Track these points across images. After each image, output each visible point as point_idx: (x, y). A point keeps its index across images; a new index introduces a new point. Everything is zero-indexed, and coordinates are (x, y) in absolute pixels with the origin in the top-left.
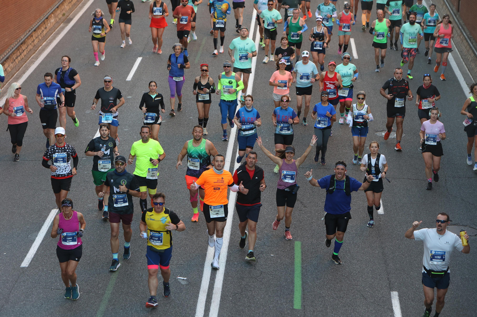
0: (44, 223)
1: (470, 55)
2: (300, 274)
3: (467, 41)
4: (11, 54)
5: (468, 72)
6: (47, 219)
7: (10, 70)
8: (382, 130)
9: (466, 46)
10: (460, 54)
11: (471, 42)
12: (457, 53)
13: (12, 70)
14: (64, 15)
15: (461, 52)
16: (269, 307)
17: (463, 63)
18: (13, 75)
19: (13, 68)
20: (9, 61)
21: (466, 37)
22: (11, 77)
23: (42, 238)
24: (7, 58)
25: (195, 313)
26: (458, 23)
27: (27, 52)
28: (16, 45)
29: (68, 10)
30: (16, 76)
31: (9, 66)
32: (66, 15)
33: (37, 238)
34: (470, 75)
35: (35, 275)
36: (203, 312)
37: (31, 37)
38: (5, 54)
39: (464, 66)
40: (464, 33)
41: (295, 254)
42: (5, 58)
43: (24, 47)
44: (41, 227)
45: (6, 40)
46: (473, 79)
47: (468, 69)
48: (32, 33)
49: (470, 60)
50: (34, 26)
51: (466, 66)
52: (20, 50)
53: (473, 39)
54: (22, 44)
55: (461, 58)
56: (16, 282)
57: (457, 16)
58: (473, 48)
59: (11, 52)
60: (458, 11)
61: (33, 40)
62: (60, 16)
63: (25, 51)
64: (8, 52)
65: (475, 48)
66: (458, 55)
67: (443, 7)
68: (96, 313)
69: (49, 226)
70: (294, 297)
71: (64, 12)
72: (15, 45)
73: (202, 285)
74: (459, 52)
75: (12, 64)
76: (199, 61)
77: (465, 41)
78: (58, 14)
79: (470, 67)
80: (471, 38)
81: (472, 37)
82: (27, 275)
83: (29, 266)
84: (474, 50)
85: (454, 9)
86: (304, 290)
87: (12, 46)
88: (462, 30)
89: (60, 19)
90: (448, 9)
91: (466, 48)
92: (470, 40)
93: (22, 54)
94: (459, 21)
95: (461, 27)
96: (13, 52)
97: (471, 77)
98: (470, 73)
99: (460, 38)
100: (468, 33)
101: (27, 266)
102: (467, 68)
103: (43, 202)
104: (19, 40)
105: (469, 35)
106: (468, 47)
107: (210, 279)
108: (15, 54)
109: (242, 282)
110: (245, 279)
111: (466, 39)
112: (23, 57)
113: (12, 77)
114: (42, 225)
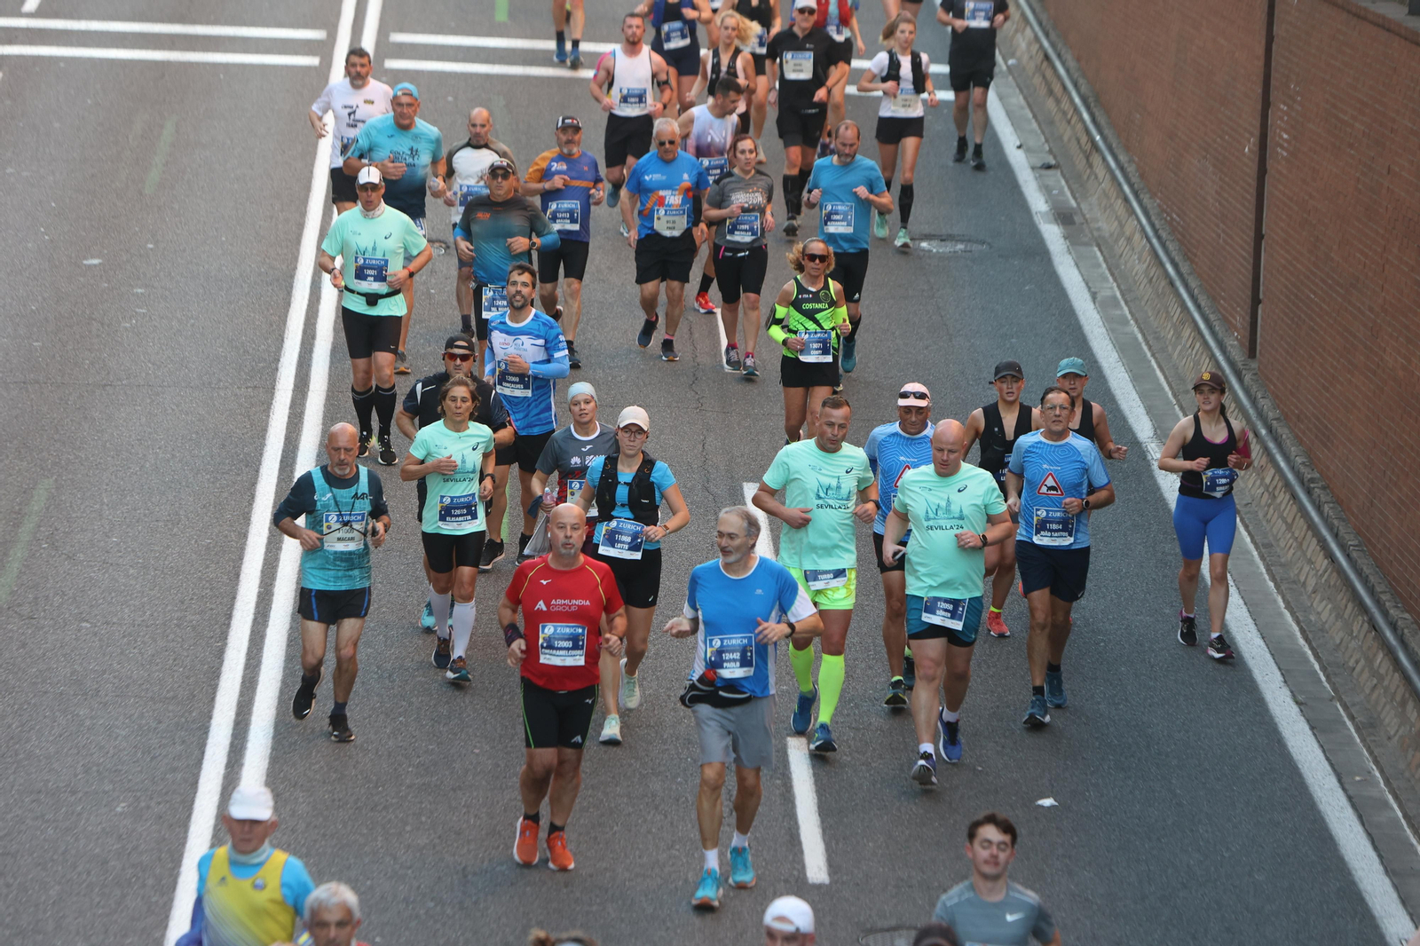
1: (1310, 562)
3: (1294, 496)
5: (1302, 642)
8: (893, 922)
9: (1289, 521)
10: (1262, 558)
11: (1313, 502)
12: (1249, 552)
15: (1268, 546)
17: (1275, 601)
21: (1290, 476)
26: (1251, 411)
34: (1312, 659)
39: (1281, 615)
40: (1279, 458)
46: (1323, 679)
47: (1303, 631)
49: (1310, 589)
51: (1293, 614)
53: (1324, 488)
55: (1267, 577)
57: (1247, 378)
58: (1325, 532)
60: (1252, 353)
65: (1331, 528)
66: (1252, 562)
67: (1178, 336)
74: (1257, 548)
76: (13, 593)
77: (1283, 497)
79: (1313, 618)
80: (1312, 480)
81: (1317, 475)
84: (1329, 538)
85: (1232, 343)
88: (1271, 445)
90: (1205, 343)
91: (1289, 527)
92: (1309, 492)
94: (1254, 401)
95: (1263, 432)
97: (1317, 667)
98: (1312, 648)
99: (1263, 479)
100: (1299, 460)
102: (1298, 622)
105: (1303, 469)
106: (1301, 523)
111: (1287, 485)
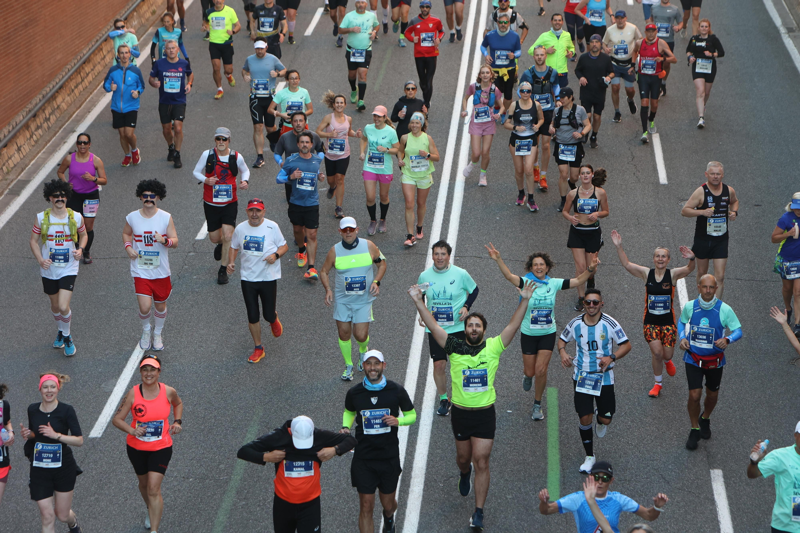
0: (126, 363)
2: (558, 442)
4: (67, 81)
6: (132, 357)
7: (65, 107)
13: (68, 107)
14: (154, 13)
16: (507, 498)
18: (71, 116)
19: (70, 105)
20: (64, 91)
22: (67, 118)
23: (125, 389)
24: (61, 88)
27: (94, 77)
28: (75, 65)
29: (160, 4)
30: (75, 117)
31: (64, 100)
32: (157, 13)
33: (116, 388)
35: (114, 450)
37: (99, 52)
38: (57, 81)
41: (547, 408)
42: (58, 86)
43: (87, 69)
44: (122, 370)
45: (59, 57)
48: (101, 44)
50: (104, 33)
52: (82, 74)
54: (84, 63)
56: (82, 462)
59: (66, 77)
61: (103, 56)
62: (148, 15)
63: (90, 75)
64: (61, 76)
69: (135, 367)
70: (548, 480)
71: (154, 8)
72: (73, 64)
75: (69, 98)
78: (145, 12)
82: (100, 450)
83: (102, 435)
86: (563, 469)
87: (69, 67)
89: (147, 20)
93: (85, 80)
96: (69, 78)
101: (100, 436)
103: (125, 328)
104: (79, 57)
108: (74, 81)
112: (87, 84)
113: (69, 119)
114: (124, 367)
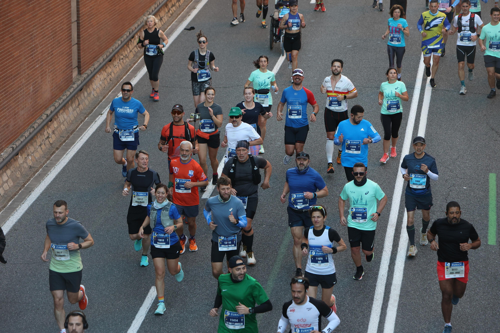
2: (495, 208)
25: (383, 248)
36: (391, 247)
41: (489, 186)
68: (280, 247)
70: (489, 232)
73: (390, 219)
107: (399, 213)
109: (432, 216)
110: (436, 213)
